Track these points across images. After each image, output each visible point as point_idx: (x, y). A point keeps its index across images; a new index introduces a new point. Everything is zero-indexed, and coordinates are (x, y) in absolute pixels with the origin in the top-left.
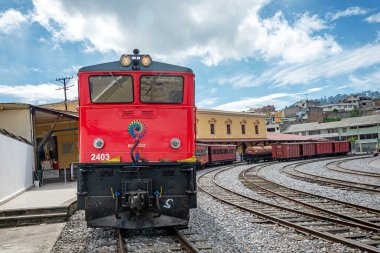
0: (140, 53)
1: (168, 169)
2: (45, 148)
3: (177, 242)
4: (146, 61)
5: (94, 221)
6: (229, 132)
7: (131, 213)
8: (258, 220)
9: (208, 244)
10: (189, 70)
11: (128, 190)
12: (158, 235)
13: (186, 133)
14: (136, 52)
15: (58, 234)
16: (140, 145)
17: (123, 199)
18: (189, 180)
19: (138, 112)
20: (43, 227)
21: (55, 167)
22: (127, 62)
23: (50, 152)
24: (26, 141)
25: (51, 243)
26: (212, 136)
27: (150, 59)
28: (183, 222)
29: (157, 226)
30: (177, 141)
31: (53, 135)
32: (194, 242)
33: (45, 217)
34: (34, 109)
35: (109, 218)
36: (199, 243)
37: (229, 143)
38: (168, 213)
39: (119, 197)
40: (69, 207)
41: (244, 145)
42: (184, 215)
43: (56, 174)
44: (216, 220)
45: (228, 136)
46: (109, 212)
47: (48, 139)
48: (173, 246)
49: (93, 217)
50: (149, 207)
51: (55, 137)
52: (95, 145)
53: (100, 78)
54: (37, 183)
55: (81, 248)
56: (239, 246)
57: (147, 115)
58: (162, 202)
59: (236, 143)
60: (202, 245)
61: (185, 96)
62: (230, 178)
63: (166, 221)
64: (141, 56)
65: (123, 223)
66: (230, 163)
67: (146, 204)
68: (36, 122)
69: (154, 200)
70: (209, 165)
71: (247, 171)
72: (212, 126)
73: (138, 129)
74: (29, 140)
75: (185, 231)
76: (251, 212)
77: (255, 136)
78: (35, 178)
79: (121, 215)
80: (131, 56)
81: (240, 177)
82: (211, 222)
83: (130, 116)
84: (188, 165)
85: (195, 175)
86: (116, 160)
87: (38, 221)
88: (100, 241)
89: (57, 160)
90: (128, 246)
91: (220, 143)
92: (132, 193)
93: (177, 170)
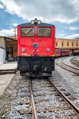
0: (37, 20)
1: (46, 58)
2: (9, 50)
3: (48, 81)
4: (39, 23)
5: (22, 74)
6: (68, 46)
7: (34, 72)
8: (74, 75)
9: (58, 82)
10: (54, 26)
11: (33, 65)
12: (42, 79)
13: (52, 46)
14: (36, 19)
15: (12, 77)
16: (37, 51)
17: (31, 68)
18: (52, 62)
19: (36, 40)
20: (8, 75)
21: (12, 56)
22: (33, 23)
23: (11, 52)
24: (3, 48)
25: (10, 80)
26: (62, 47)
27: (41, 22)
28: (50, 75)
29: (42, 76)
30: (49, 49)
31: (11, 46)
32: (53, 81)
33: (8, 72)
34: (5, 38)
35: (27, 73)
36: (54, 82)
37: (68, 49)
38: (45, 72)
39: (30, 67)
40: (16, 69)
41: (73, 50)
42: (51, 73)
43: (12, 59)
44: (61, 74)
45: (68, 47)
46: (27, 72)
47: (10, 47)
48: (46, 82)
49: (22, 73)
50: (39, 70)
51: (12, 47)
52: (23, 50)
53: (24, 28)
54: (7, 61)
55: (19, 82)
56: (67, 83)
57: (40, 41)
58: (44, 69)
59: (70, 49)
60: (56, 82)
61: (52, 35)
62: (67, 61)
63: (45, 74)
64: (38, 21)
65: (31, 75)
66: (68, 56)
67: (38, 69)
68: (6, 42)
69: (41, 68)
70: (61, 56)
71: (73, 58)
72: (63, 44)
73: (36, 45)
74: (4, 48)
75: (51, 78)
76: (72, 72)
77: (77, 47)
78: (6, 60)
79: (31, 72)
80: (34, 21)
81: (71, 60)
82: (59, 75)
83: (34, 41)
84: (52, 57)
85: (54, 60)
86: (29, 55)
87: (6, 73)
88: (24, 80)
89: (13, 54)
90: (33, 82)
91: (65, 49)
92: (34, 66)
93: (48, 59)
